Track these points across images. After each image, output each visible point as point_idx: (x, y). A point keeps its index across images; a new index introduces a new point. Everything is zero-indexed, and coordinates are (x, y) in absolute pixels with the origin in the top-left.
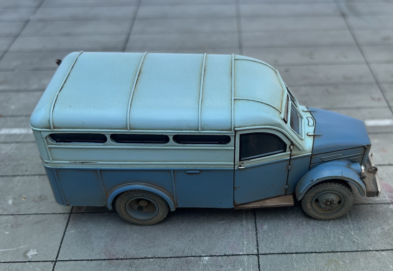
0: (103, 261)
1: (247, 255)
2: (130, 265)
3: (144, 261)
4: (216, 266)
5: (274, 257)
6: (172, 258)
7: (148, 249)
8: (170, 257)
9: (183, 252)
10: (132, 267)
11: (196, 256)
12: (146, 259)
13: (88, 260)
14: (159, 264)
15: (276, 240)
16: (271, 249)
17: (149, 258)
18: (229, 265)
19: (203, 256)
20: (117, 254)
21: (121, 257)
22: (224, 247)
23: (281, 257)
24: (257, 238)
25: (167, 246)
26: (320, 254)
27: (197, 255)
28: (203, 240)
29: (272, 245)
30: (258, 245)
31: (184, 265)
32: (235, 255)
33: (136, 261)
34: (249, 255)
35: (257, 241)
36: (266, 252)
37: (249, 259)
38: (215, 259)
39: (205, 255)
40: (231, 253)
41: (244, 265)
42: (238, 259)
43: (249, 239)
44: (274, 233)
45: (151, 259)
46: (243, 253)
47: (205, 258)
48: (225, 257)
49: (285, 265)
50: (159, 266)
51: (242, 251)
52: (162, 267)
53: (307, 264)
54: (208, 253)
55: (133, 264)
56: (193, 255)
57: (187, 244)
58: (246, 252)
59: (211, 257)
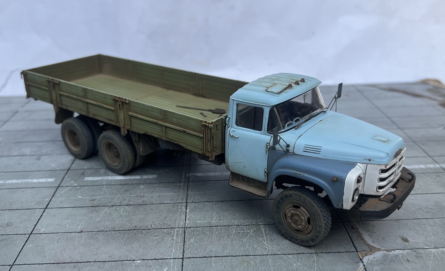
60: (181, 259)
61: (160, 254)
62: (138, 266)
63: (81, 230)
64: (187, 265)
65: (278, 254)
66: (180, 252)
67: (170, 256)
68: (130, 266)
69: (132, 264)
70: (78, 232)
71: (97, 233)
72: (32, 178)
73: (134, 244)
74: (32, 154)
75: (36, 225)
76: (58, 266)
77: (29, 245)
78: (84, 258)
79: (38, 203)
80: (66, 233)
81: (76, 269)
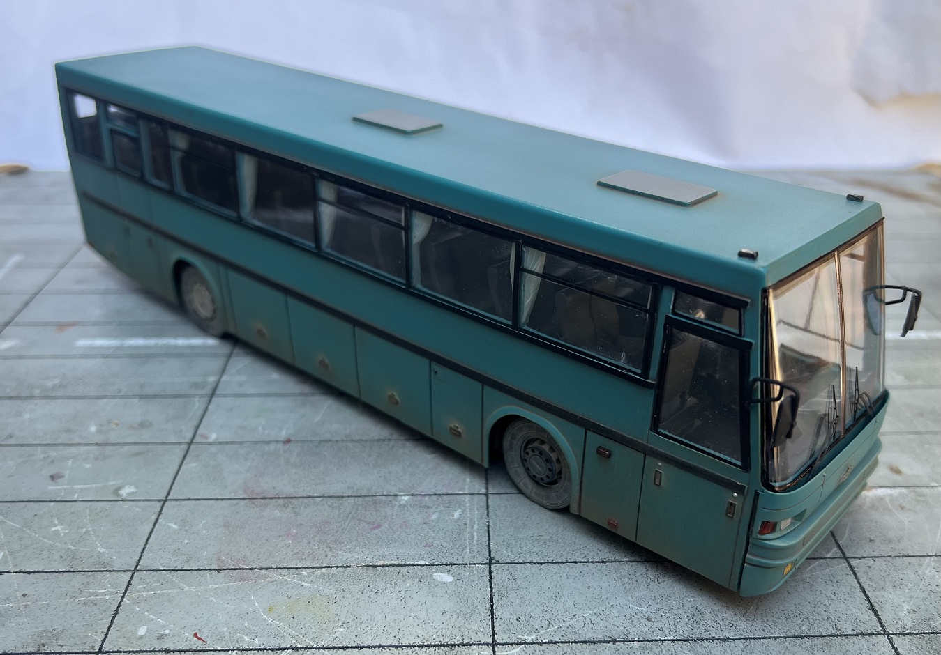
0: (241, 501)
1: (469, 495)
2: (284, 507)
3: (306, 500)
4: (421, 508)
5: (510, 497)
6: (351, 498)
7: (313, 487)
8: (349, 497)
9: (369, 490)
10: (287, 507)
11: (390, 496)
12: (310, 498)
13: (217, 499)
14: (330, 504)
17: (314, 498)
18: (441, 507)
19: (400, 496)
20: (264, 492)
21: (272, 496)
22: (434, 485)
24: (486, 474)
25: (343, 484)
27: (392, 494)
28: (402, 476)
30: (486, 483)
31: (370, 506)
32: (451, 495)
33: (293, 501)
34: (473, 495)
35: (486, 478)
36: (500, 490)
37: (472, 499)
38: (419, 499)
39: (404, 494)
40: (445, 492)
41: (464, 507)
42: (455, 499)
45: (318, 499)
46: (464, 492)
47: (403, 497)
48: (435, 498)
49: (527, 507)
51: (463, 489)
52: (335, 508)
54: (408, 492)
55: (289, 504)
56: (385, 493)
57: (376, 482)
58: (469, 491)
59: (413, 497)
60: (482, 495)
61: (442, 486)
63: (288, 438)
64: (496, 506)
66: (480, 483)
68: (389, 506)
69: (394, 502)
70: (283, 442)
71: (320, 444)
72: (176, 337)
73: (393, 466)
76: (253, 503)
78: (301, 489)
80: (258, 443)
81: (289, 510)
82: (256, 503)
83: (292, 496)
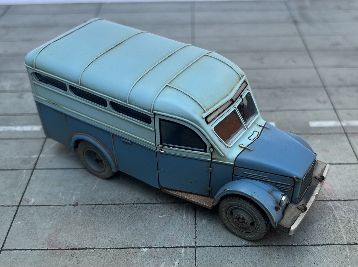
0: (46, 251)
1: (184, 247)
2: (71, 256)
3: (85, 251)
4: (154, 257)
5: (210, 250)
6: (112, 250)
7: (89, 240)
9: (123, 243)
10: (73, 257)
11: (135, 248)
12: (87, 250)
13: (32, 250)
14: (99, 254)
15: (214, 234)
16: (208, 242)
17: (89, 249)
18: (167, 257)
19: (142, 248)
20: (60, 244)
21: (64, 247)
22: (163, 240)
23: (217, 250)
24: (196, 231)
25: (107, 238)
26: (256, 247)
27: (137, 247)
28: (143, 233)
29: (209, 238)
30: (196, 238)
31: (123, 256)
32: (173, 247)
33: (77, 251)
34: (187, 247)
35: (195, 234)
36: (204, 244)
37: (186, 251)
38: (153, 250)
39: (144, 247)
40: (170, 245)
41: (181, 257)
42: (175, 251)
43: (187, 232)
44: (212, 227)
45: (92, 250)
46: (181, 245)
47: (144, 249)
48: (163, 249)
49: (220, 258)
50: (99, 256)
52: (102, 257)
53: (242, 256)
54: (147, 245)
55: (74, 254)
56: (133, 246)
57: (128, 237)
58: (184, 244)
59: (150, 249)
60: (193, 248)
61: (169, 241)
62: (144, 256)
63: (76, 202)
64: (201, 257)
65: (305, 245)
66: (192, 238)
67: (181, 243)
68: (135, 256)
69: (138, 253)
70: (73, 205)
71: (95, 207)
72: (16, 125)
73: (139, 225)
74: (13, 89)
75: (24, 193)
76: (53, 254)
77: (18, 223)
78: (82, 242)
79: (24, 161)
80: (59, 207)
81: (74, 258)
82: (54, 253)
83: (77, 248)
